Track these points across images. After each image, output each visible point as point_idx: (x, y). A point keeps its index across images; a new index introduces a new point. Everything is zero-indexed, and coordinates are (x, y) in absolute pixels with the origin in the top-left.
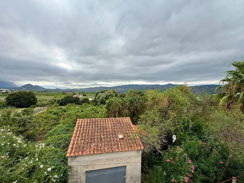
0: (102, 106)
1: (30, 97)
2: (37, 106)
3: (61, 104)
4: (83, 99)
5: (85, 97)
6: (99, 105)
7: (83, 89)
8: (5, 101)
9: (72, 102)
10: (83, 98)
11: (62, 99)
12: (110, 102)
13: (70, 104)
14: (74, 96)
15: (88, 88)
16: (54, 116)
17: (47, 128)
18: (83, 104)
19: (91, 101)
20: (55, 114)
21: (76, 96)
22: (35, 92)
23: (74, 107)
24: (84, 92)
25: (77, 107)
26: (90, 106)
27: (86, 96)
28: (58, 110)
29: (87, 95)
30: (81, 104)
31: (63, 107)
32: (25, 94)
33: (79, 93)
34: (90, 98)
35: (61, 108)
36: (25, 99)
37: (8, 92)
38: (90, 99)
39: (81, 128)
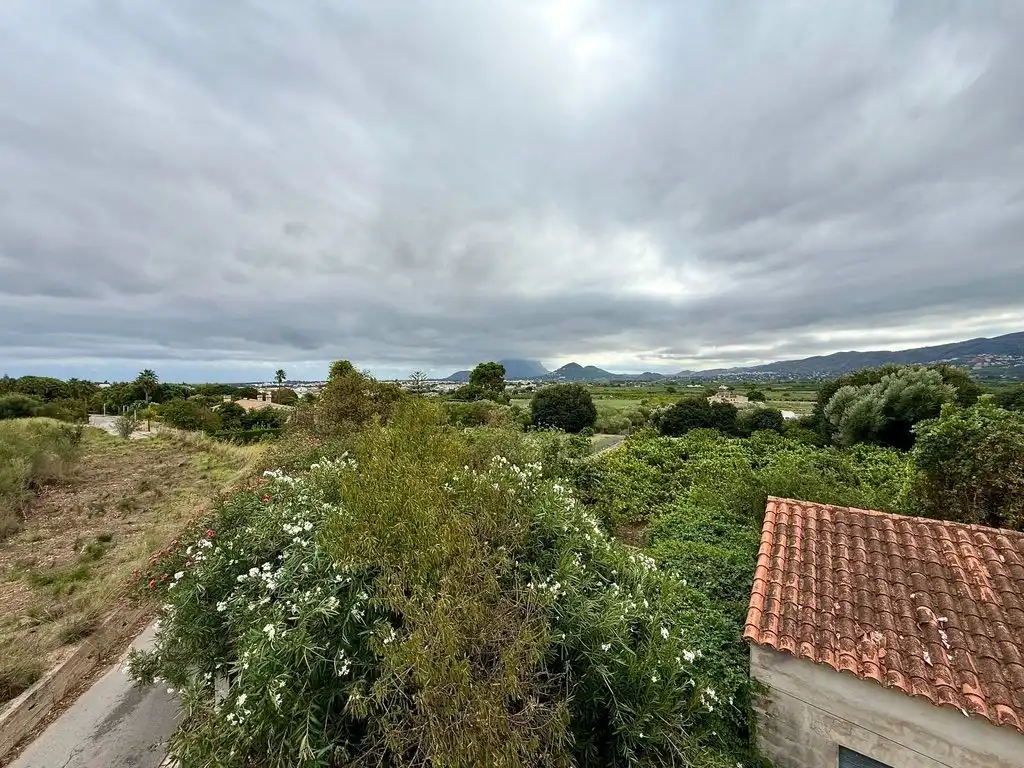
0: (866, 452)
1: (581, 403)
2: (598, 431)
3: (667, 430)
4: (751, 411)
5: (761, 405)
6: (839, 447)
7: (745, 369)
8: (529, 410)
9: (706, 425)
10: (751, 407)
11: (669, 412)
12: (949, 434)
13: (701, 431)
14: (711, 400)
15: (771, 365)
16: (653, 470)
17: (638, 507)
18: (756, 435)
19: (794, 421)
20: (652, 462)
21: (719, 401)
22: (587, 388)
23: (718, 444)
24: (751, 384)
25: (732, 444)
26: (792, 444)
27: (763, 400)
28: (660, 450)
29: (767, 394)
30: (745, 435)
31: (675, 440)
32: (568, 392)
33: (731, 389)
34: (788, 409)
35: (670, 444)
36: (569, 409)
37: (530, 389)
38: (787, 415)
39: (790, 537)
